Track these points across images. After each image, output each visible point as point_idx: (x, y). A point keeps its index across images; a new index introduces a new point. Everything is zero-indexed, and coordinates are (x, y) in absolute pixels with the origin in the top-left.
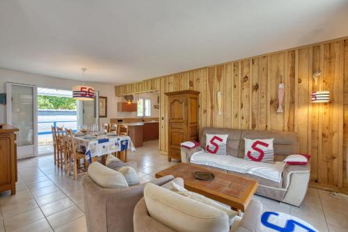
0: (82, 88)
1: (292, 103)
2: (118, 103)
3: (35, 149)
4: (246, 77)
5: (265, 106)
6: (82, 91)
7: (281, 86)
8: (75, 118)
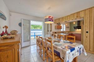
0: (49, 17)
2: (55, 26)
3: (30, 43)
6: (49, 18)
8: (41, 31)
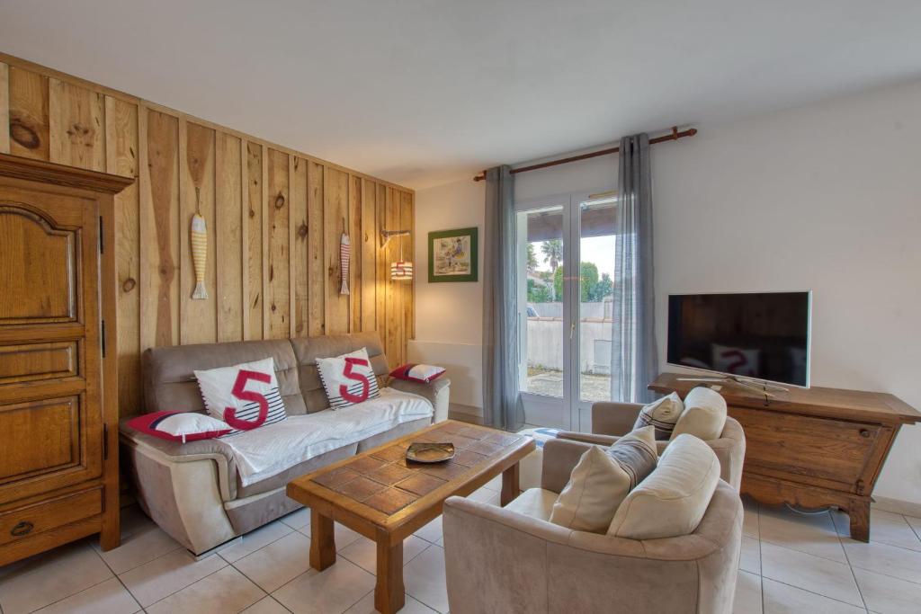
1: (359, 276)
4: (280, 197)
5: (320, 279)
7: (345, 240)
